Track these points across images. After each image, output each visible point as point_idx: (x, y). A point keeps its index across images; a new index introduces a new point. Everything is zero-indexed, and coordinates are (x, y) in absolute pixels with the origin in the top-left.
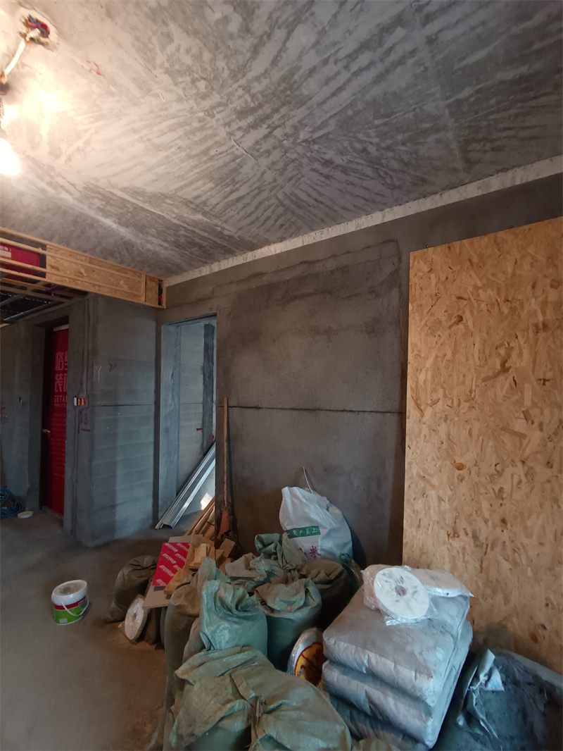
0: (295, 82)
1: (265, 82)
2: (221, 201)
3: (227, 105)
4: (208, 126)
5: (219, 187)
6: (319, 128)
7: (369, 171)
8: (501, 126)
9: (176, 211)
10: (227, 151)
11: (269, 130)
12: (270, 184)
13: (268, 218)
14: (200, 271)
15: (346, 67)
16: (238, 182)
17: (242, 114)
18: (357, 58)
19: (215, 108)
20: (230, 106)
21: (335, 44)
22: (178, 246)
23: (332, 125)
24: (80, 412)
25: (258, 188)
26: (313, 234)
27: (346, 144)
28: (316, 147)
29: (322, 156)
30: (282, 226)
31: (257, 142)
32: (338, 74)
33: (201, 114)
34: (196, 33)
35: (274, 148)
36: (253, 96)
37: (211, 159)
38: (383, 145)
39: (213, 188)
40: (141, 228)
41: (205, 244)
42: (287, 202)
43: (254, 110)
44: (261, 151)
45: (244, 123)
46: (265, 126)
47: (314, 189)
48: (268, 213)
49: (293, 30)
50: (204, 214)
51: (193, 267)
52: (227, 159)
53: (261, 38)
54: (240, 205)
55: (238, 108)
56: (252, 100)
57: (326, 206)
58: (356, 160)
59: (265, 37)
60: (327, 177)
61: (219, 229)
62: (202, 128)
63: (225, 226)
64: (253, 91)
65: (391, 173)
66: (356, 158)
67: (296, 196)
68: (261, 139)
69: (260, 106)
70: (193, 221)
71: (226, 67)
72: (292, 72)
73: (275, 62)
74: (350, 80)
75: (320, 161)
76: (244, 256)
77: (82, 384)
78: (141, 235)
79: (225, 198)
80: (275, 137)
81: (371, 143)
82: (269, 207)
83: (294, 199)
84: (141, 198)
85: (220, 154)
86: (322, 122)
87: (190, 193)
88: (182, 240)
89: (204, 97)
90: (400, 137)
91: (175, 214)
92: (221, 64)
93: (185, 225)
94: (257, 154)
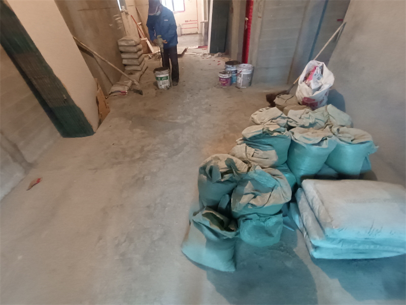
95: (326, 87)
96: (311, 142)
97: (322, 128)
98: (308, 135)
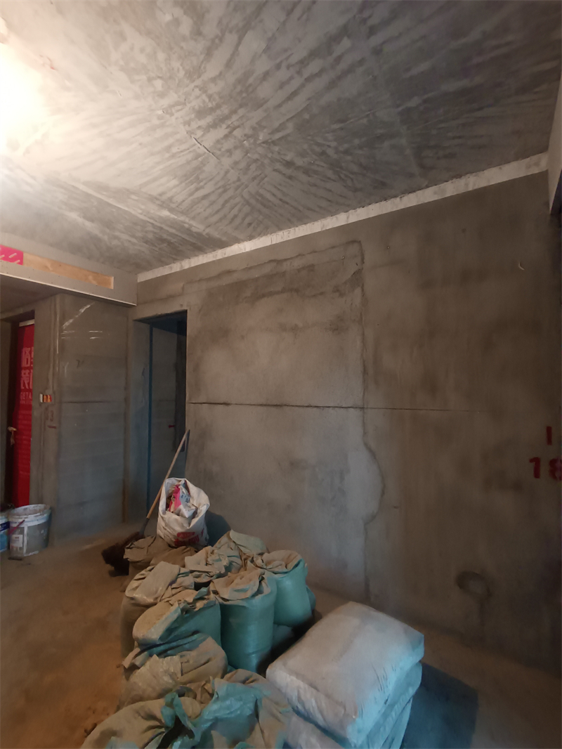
0: (250, 85)
1: (221, 84)
2: (186, 199)
3: (185, 104)
4: (167, 123)
5: (184, 184)
6: (277, 130)
7: (330, 174)
8: (450, 134)
9: (143, 207)
10: (188, 149)
11: (228, 130)
12: (234, 182)
13: (236, 216)
14: (171, 268)
15: (299, 73)
16: (201, 181)
17: (201, 113)
18: (308, 64)
19: (173, 106)
20: (189, 105)
21: (286, 50)
22: (146, 242)
23: (290, 128)
24: (47, 409)
25: (224, 186)
26: (280, 233)
27: (305, 146)
28: (276, 149)
29: (282, 157)
30: (250, 224)
31: (218, 142)
32: (291, 78)
33: (160, 112)
34: (149, 33)
35: (236, 148)
36: (210, 97)
37: (173, 156)
38: (341, 149)
39: (178, 185)
40: (108, 224)
41: (173, 240)
42: (253, 201)
43: (212, 110)
44: (223, 150)
45: (203, 123)
46: (224, 126)
47: (279, 189)
48: (235, 211)
49: (244, 35)
50: (171, 210)
51: (163, 263)
52: (190, 157)
53: (213, 41)
54: (206, 203)
55: (197, 107)
56: (210, 100)
57: (292, 206)
58: (317, 163)
59: (217, 41)
60: (290, 178)
61: (186, 226)
62: (162, 126)
63: (192, 222)
64: (210, 92)
65: (351, 176)
66: (316, 160)
67: (261, 195)
68: (222, 139)
69: (218, 106)
70: (160, 217)
71: (181, 68)
72: (247, 75)
73: (229, 65)
74: (303, 86)
75: (281, 162)
76: (214, 253)
77: (48, 380)
78: (108, 231)
79: (191, 194)
80: (235, 137)
81: (329, 146)
82: (236, 205)
83: (260, 198)
84: (105, 193)
85: (182, 152)
86: (280, 125)
87: (155, 189)
88: (150, 236)
89: (162, 95)
90: (357, 141)
91: (141, 209)
92: (176, 64)
93: (151, 221)
94: (218, 153)
95: (203, 510)
96: (249, 594)
97: (242, 566)
98: (237, 584)
